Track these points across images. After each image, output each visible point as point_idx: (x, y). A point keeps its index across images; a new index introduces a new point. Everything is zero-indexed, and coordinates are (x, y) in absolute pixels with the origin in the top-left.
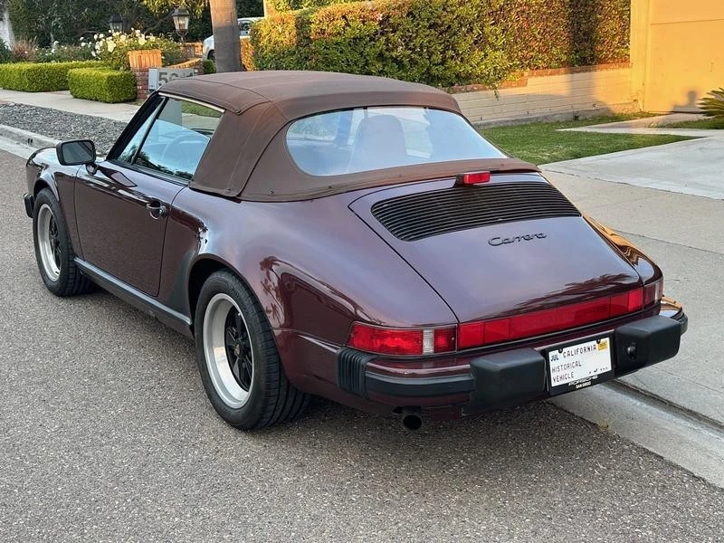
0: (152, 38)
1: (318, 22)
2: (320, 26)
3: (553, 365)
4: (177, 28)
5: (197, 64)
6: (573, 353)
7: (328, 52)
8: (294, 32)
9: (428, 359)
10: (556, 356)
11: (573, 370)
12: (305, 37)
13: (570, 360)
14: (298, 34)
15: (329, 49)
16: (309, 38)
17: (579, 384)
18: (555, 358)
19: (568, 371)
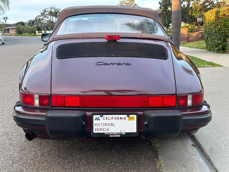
0: (187, 24)
1: (223, 11)
2: (224, 13)
3: (95, 122)
4: (198, 21)
5: (201, 33)
6: (110, 119)
7: (226, 22)
8: (215, 16)
9: (37, 108)
10: (99, 118)
11: (108, 127)
12: (218, 17)
13: (107, 122)
14: (216, 16)
15: (226, 21)
16: (219, 17)
17: (112, 135)
18: (98, 119)
19: (106, 127)
